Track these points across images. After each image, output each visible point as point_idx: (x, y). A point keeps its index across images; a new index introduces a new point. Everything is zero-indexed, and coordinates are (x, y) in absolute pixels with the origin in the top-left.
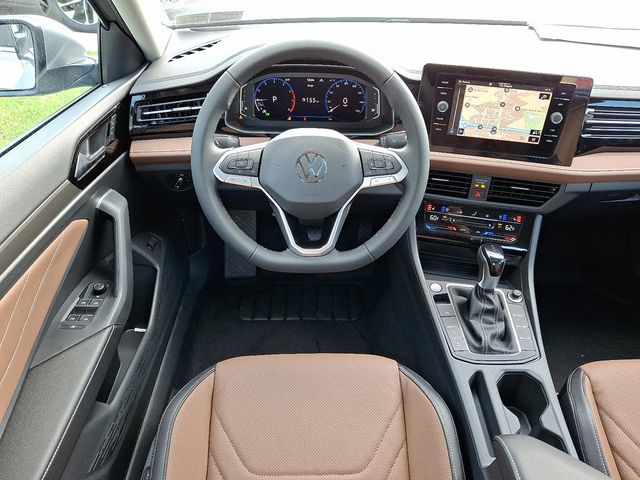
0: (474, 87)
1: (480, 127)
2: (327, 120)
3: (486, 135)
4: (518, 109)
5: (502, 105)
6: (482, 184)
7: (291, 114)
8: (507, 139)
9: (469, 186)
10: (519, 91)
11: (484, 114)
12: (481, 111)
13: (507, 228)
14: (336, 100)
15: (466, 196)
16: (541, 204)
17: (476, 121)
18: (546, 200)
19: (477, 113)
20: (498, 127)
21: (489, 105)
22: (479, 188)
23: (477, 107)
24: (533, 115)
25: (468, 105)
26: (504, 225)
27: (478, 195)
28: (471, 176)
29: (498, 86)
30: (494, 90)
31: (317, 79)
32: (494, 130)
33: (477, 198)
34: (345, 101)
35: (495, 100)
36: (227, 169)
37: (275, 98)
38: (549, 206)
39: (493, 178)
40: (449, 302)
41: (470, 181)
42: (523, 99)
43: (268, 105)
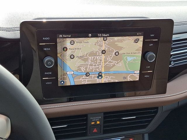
0: (76, 40)
1: (87, 74)
3: (94, 80)
4: (117, 54)
5: (104, 52)
8: (112, 81)
9: (86, 125)
10: (116, 38)
12: (86, 60)
16: (147, 125)
17: (83, 69)
18: (150, 122)
19: (83, 63)
20: (103, 71)
21: (92, 54)
22: (96, 125)
23: (80, 57)
24: (131, 56)
27: (95, 130)
28: (86, 116)
29: (97, 37)
30: (94, 39)
32: (100, 75)
33: (95, 134)
35: (97, 49)
38: (153, 126)
39: (105, 113)
41: (86, 120)
42: (120, 44)
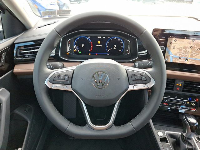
0: (178, 39)
1: (180, 58)
2: (106, 55)
5: (191, 47)
6: (180, 84)
7: (90, 52)
9: (174, 85)
11: (182, 52)
12: (181, 50)
13: (192, 104)
14: (111, 46)
15: (172, 89)
17: (178, 55)
19: (179, 51)
20: (189, 58)
21: (185, 48)
22: (179, 86)
25: (174, 48)
26: (190, 102)
27: (178, 89)
28: (174, 80)
30: (187, 40)
31: (102, 37)
32: (187, 59)
34: (115, 46)
35: (188, 46)
36: (53, 81)
37: (83, 45)
39: (185, 81)
40: (167, 142)
41: (174, 82)
43: (80, 48)
